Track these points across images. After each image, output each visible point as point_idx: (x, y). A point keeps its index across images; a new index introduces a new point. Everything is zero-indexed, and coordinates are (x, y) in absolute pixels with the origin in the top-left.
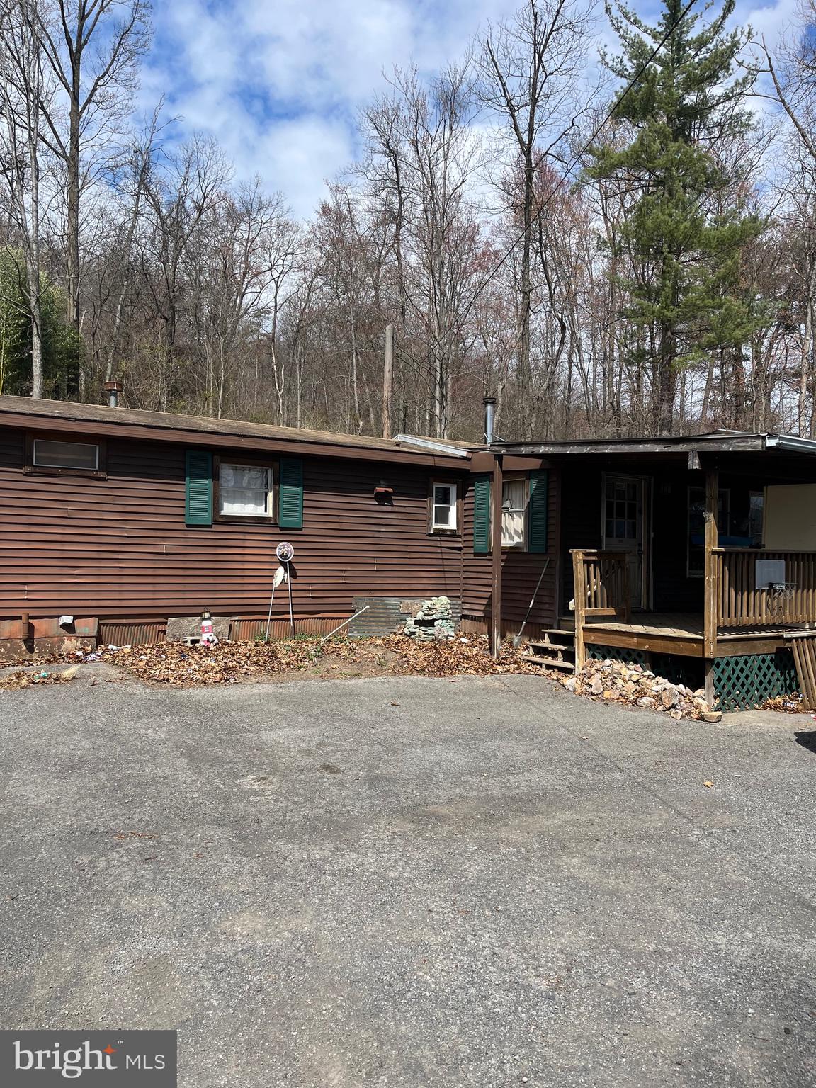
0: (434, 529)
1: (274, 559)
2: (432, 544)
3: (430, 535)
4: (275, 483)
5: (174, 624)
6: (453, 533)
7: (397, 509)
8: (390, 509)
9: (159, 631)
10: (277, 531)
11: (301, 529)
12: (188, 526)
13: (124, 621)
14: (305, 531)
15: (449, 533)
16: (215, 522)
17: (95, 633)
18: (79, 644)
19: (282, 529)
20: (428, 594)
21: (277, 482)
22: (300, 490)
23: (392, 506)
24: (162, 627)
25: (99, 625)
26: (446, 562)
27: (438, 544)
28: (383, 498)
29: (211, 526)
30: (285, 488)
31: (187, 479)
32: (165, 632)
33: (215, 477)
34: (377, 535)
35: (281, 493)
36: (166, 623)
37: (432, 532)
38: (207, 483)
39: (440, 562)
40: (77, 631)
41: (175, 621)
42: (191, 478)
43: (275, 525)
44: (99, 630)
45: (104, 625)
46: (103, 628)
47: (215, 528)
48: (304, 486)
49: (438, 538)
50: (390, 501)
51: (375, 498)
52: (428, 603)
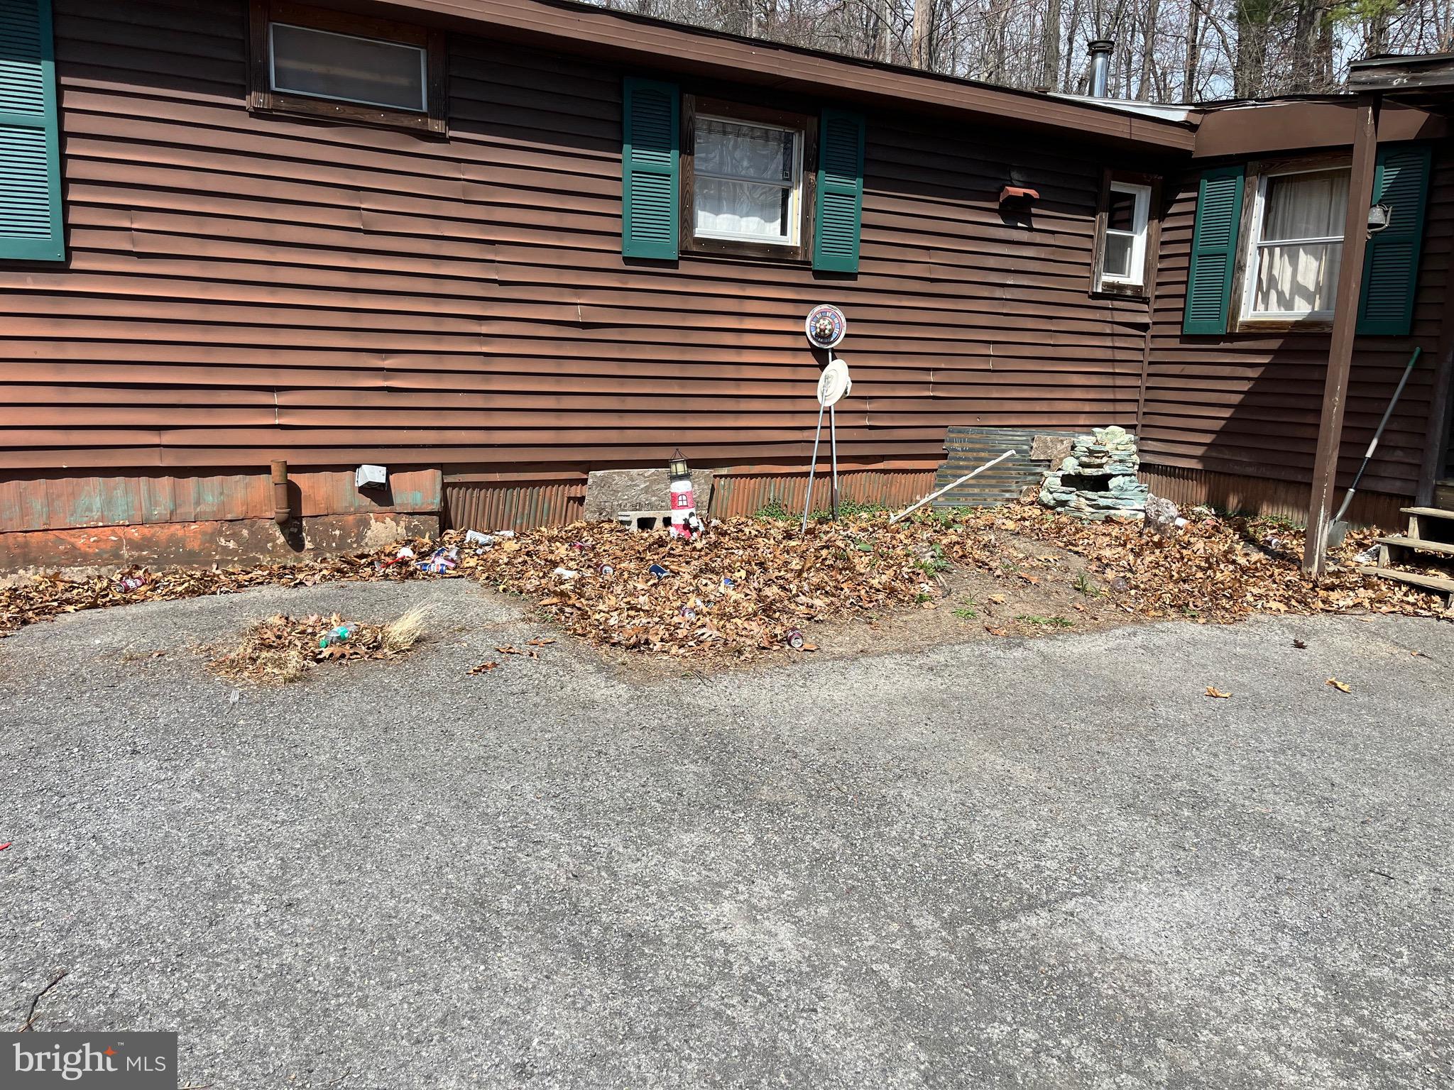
0: (1106, 285)
1: (802, 343)
2: (1097, 315)
3: (1096, 296)
4: (807, 168)
5: (602, 484)
6: (1137, 295)
7: (1038, 238)
8: (1025, 236)
9: (569, 499)
10: (807, 278)
11: (853, 276)
12: (627, 260)
13: (497, 477)
14: (862, 282)
15: (1129, 293)
16: (686, 255)
17: (435, 503)
18: (402, 530)
19: (818, 274)
20: (1082, 420)
21: (812, 164)
22: (856, 185)
23: (1031, 229)
24: (576, 491)
25: (445, 486)
26: (1120, 355)
27: (1107, 316)
28: (1016, 212)
29: (673, 264)
30: (828, 181)
31: (627, 147)
32: (581, 500)
33: (686, 148)
34: (998, 293)
35: (821, 189)
36: (584, 482)
37: (1100, 290)
38: (670, 160)
39: (1108, 354)
40: (397, 499)
41: (602, 478)
42: (635, 146)
43: (805, 265)
44: (444, 499)
45: (454, 485)
46: (453, 493)
47: (685, 268)
48: (865, 177)
49: (1109, 304)
50: (1027, 217)
51: (1001, 212)
52: (1085, 441)
